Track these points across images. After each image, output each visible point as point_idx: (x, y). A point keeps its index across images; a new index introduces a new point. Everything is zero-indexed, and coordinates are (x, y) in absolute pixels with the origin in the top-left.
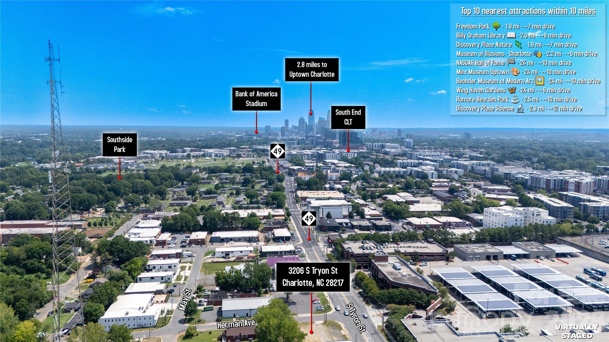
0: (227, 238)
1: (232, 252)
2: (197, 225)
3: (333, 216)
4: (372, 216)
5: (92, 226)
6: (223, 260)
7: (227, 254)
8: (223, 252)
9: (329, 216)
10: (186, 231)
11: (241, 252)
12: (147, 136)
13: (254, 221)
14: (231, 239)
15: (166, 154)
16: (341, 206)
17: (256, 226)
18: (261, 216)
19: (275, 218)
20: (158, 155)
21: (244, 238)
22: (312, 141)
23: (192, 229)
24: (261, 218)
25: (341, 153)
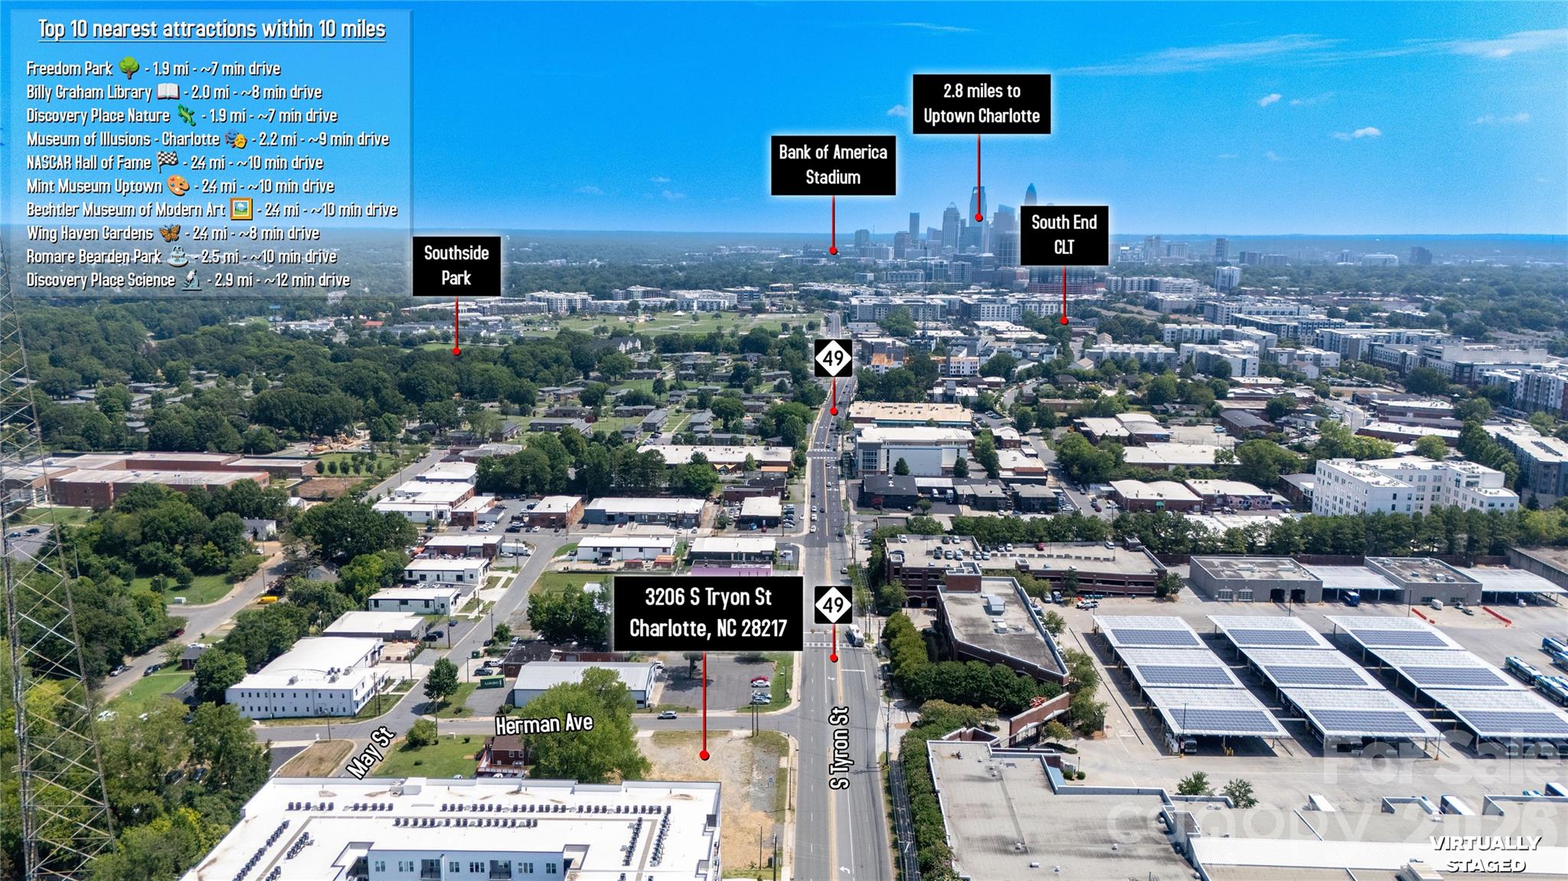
0: (621, 514)
1: (618, 549)
2: (561, 479)
3: (912, 469)
4: (1018, 474)
5: (326, 472)
6: (594, 567)
7: (607, 553)
8: (595, 549)
9: (901, 469)
10: (533, 493)
11: (641, 549)
12: (565, 256)
13: (699, 475)
14: (632, 518)
15: (584, 301)
16: (938, 443)
17: (703, 488)
18: (730, 464)
19: (764, 469)
20: (565, 305)
21: (663, 515)
22: (963, 269)
23: (547, 487)
24: (730, 467)
25: (1024, 303)
